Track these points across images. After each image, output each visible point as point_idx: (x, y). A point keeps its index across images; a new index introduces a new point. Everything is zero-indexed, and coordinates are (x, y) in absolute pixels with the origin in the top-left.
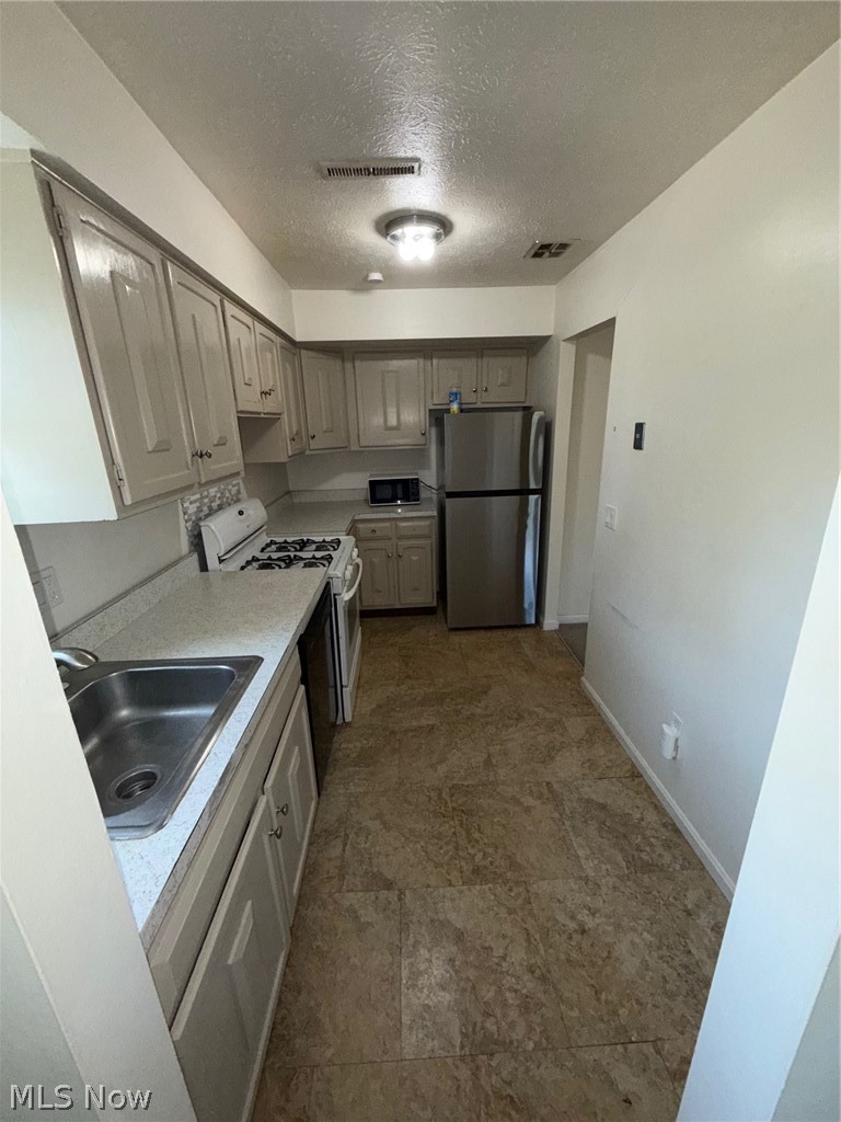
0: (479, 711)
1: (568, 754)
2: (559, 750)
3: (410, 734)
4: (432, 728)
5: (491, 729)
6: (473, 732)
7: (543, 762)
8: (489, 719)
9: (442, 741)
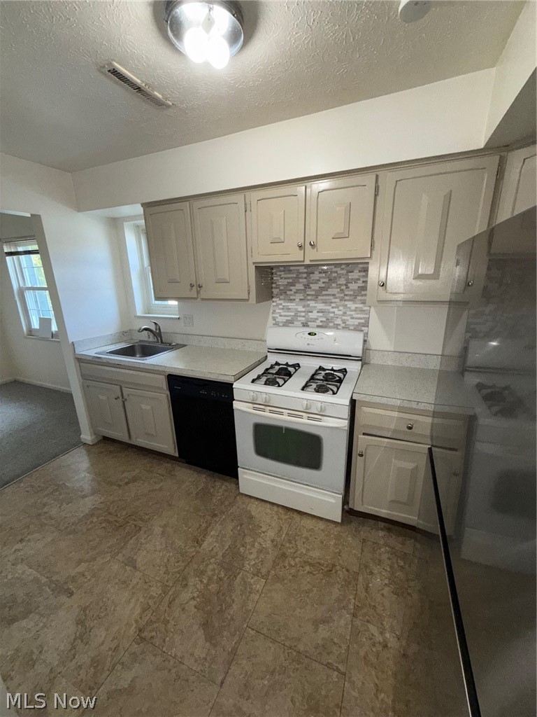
0: (185, 595)
1: (62, 648)
2: (75, 640)
3: (204, 525)
4: (198, 542)
5: (156, 591)
6: (166, 572)
7: (84, 609)
8: (167, 599)
9: (179, 543)
